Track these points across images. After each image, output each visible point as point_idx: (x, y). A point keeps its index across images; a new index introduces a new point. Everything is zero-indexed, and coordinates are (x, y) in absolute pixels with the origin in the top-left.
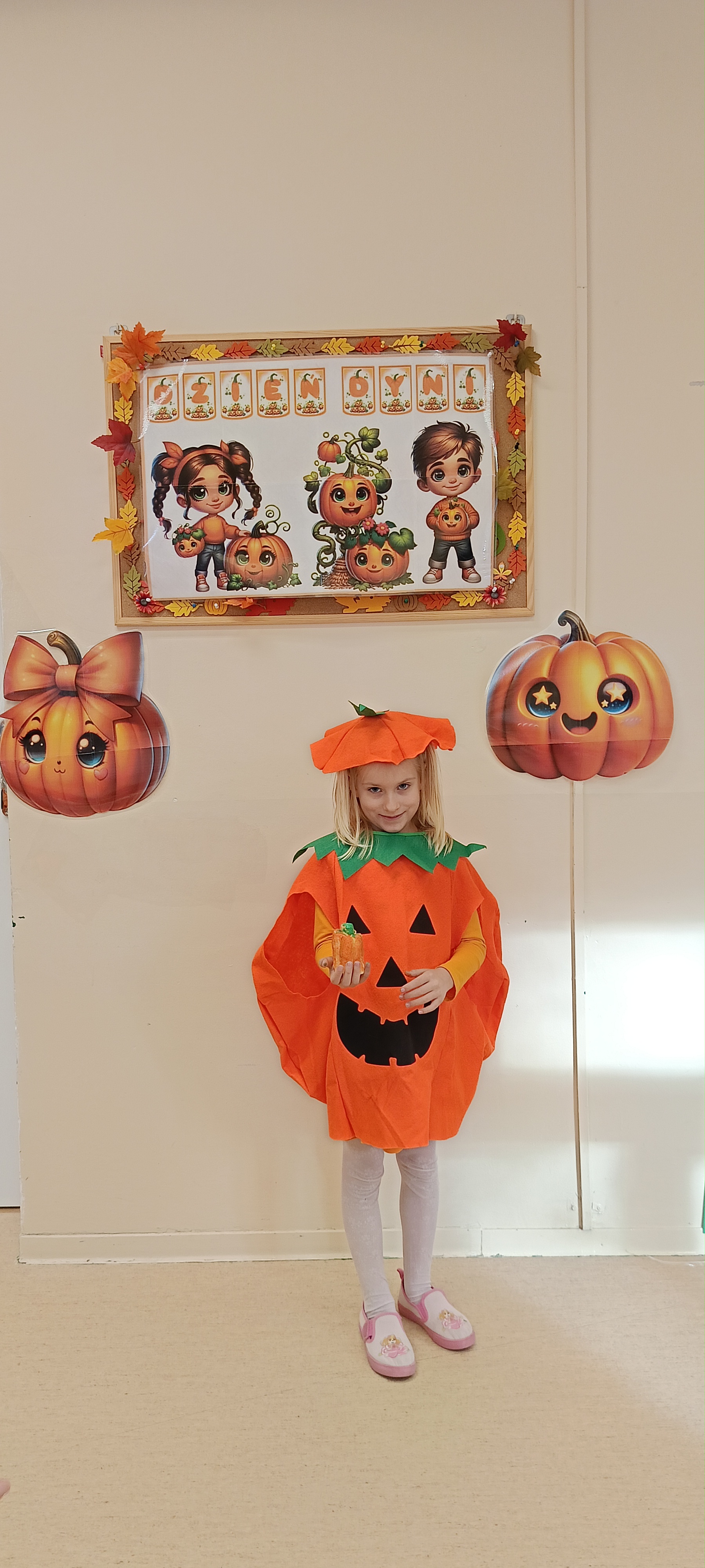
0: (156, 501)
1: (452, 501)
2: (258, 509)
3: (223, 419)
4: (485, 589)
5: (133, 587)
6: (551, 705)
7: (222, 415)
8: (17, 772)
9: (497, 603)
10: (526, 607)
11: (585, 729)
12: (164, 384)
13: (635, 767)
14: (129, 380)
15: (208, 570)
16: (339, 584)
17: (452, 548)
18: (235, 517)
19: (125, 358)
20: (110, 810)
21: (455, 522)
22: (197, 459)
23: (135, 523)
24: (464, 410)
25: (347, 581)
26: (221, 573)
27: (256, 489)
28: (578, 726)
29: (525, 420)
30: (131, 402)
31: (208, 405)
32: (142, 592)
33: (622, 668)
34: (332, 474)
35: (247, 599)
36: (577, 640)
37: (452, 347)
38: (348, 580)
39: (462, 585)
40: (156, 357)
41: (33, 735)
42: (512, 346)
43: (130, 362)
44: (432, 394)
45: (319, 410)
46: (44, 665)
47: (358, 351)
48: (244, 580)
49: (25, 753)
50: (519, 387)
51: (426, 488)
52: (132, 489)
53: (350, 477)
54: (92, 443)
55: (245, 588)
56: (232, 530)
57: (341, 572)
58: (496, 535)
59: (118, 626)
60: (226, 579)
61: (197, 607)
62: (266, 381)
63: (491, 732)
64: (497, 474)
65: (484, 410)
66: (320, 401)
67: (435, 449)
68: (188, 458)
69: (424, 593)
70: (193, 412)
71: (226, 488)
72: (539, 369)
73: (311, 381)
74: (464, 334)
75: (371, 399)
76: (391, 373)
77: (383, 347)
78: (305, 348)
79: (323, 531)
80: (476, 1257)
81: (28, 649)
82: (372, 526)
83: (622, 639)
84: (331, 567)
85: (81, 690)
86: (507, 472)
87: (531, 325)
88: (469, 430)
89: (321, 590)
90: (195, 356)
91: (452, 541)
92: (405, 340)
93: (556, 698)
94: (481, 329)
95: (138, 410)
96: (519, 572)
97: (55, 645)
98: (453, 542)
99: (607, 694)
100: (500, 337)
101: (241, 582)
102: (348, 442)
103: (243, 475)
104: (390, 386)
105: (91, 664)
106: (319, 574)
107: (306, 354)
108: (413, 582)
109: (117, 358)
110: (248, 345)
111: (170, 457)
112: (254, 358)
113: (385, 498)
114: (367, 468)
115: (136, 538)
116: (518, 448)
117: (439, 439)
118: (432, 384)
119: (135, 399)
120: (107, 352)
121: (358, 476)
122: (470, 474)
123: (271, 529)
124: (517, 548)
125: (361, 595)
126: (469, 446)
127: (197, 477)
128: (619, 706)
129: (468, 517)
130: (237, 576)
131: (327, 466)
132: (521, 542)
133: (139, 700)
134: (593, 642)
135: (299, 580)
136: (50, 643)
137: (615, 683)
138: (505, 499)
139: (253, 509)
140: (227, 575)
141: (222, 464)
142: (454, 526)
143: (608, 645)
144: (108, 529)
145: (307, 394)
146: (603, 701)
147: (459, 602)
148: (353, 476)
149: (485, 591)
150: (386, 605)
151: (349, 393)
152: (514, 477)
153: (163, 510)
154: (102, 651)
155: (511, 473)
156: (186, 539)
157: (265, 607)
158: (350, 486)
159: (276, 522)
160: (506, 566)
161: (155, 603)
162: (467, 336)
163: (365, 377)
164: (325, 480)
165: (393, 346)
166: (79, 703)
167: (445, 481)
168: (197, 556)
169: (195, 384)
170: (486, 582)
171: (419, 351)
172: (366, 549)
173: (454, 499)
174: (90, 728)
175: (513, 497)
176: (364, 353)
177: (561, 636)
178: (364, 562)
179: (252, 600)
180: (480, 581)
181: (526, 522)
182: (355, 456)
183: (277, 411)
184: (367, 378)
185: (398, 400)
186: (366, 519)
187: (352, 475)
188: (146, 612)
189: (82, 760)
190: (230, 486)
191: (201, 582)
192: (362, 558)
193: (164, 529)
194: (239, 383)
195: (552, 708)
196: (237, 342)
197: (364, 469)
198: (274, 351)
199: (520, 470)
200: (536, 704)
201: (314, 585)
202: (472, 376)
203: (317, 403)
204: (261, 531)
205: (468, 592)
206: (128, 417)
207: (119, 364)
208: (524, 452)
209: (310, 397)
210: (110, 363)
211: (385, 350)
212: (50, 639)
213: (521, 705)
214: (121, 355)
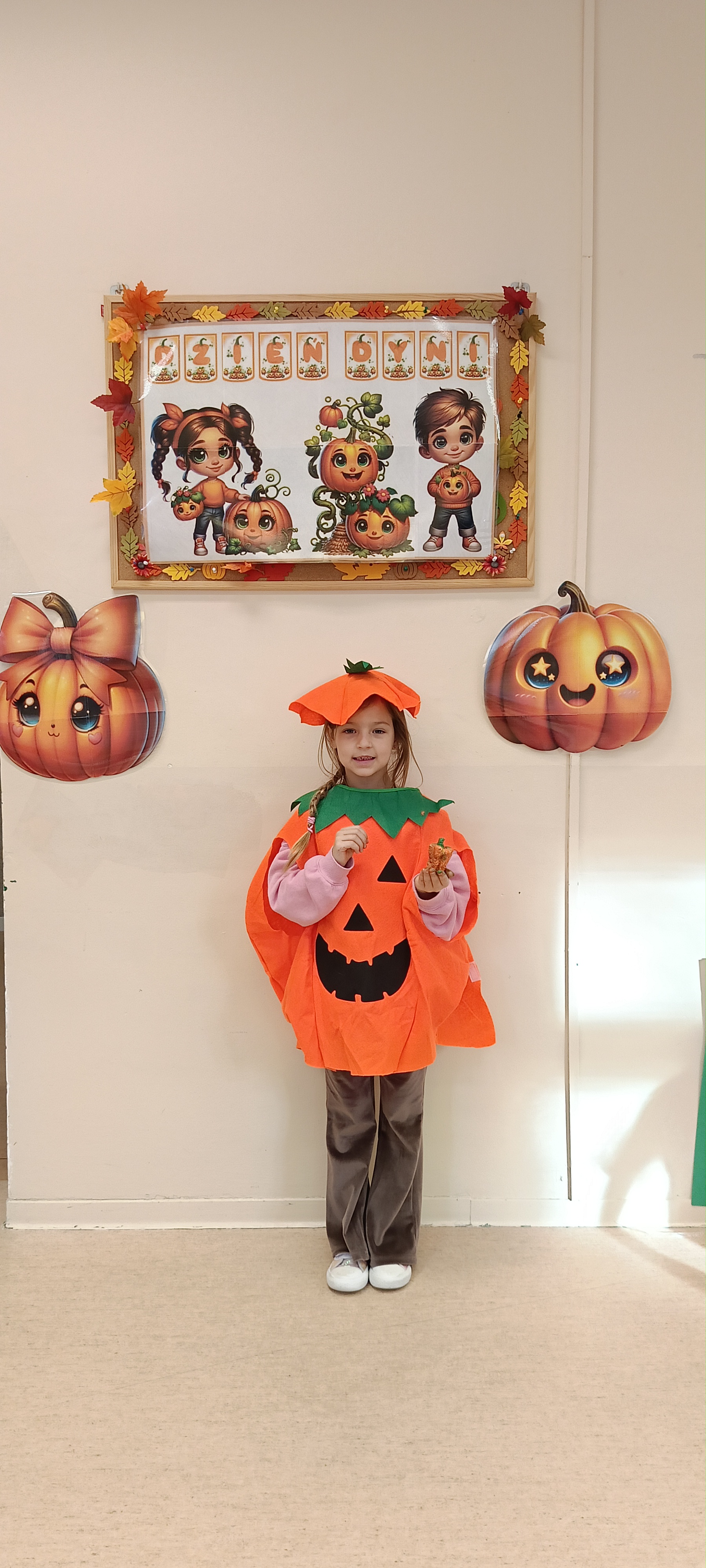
0: (155, 463)
1: (454, 469)
2: (259, 473)
3: (224, 381)
4: (486, 558)
5: (130, 550)
6: (549, 676)
7: (223, 378)
8: (11, 735)
9: (497, 572)
10: (526, 577)
11: (584, 701)
12: (165, 344)
13: (632, 739)
14: (130, 339)
15: (207, 534)
16: (339, 549)
17: (453, 517)
18: (235, 481)
19: (126, 318)
20: (104, 775)
21: (456, 490)
22: (197, 421)
23: (134, 485)
24: (467, 377)
25: (346, 547)
26: (220, 537)
27: (256, 453)
28: (576, 698)
29: (528, 389)
30: (131, 362)
31: (209, 367)
32: (139, 555)
33: (620, 640)
34: (333, 439)
35: (246, 563)
36: (577, 611)
37: (456, 314)
38: (348, 547)
39: (463, 553)
40: (158, 317)
41: (27, 697)
42: (517, 314)
43: (131, 322)
44: (436, 360)
45: (321, 374)
46: (39, 628)
47: (361, 316)
48: (243, 544)
49: (19, 716)
50: (523, 356)
51: (428, 455)
52: (131, 451)
53: (352, 442)
54: (91, 402)
55: (243, 553)
56: (232, 494)
57: (341, 538)
58: (497, 504)
59: (114, 590)
60: (225, 543)
61: (195, 571)
62: (268, 343)
63: (489, 702)
64: (499, 442)
65: (485, 378)
66: (322, 365)
67: (438, 416)
68: (189, 420)
69: (423, 561)
70: (194, 374)
71: (226, 451)
72: (544, 338)
73: (314, 345)
74: (468, 301)
75: (374, 365)
76: (394, 338)
77: (387, 312)
78: (308, 311)
79: (323, 497)
80: (465, 1226)
81: (23, 610)
82: (373, 492)
83: (623, 611)
84: (331, 533)
85: (76, 653)
86: (509, 441)
87: (536, 293)
88: (472, 397)
89: (321, 556)
90: (197, 317)
92: (409, 306)
93: (554, 669)
94: (483, 296)
95: (139, 371)
96: (519, 541)
97: (50, 608)
98: (454, 510)
99: (605, 667)
100: (505, 304)
101: (240, 547)
102: (350, 407)
103: (244, 438)
104: (394, 352)
105: (88, 626)
106: (319, 540)
107: (309, 317)
108: (414, 550)
109: (117, 317)
110: (250, 307)
111: (170, 418)
112: (258, 320)
113: (386, 464)
114: (369, 434)
115: (134, 501)
116: (520, 417)
117: (443, 406)
118: (435, 350)
119: (135, 360)
120: (108, 312)
121: (359, 442)
122: (472, 442)
123: (271, 493)
124: (518, 518)
125: (360, 561)
126: (472, 413)
127: (198, 440)
128: (617, 679)
129: (469, 485)
130: (236, 540)
131: (328, 430)
132: (522, 511)
133: (135, 665)
134: (593, 613)
135: (299, 546)
136: (45, 605)
137: (614, 655)
138: (507, 468)
139: (253, 473)
140: (225, 539)
141: (223, 426)
142: (456, 493)
143: (605, 616)
144: (107, 490)
145: (310, 358)
146: (601, 673)
147: (459, 571)
148: (355, 441)
149: (485, 560)
150: (385, 573)
151: (352, 358)
152: (516, 446)
153: (162, 472)
154: (97, 615)
155: (513, 442)
156: (185, 502)
157: (263, 572)
158: (351, 451)
159: (277, 486)
160: (507, 536)
161: (153, 566)
162: (472, 303)
163: (368, 342)
164: (327, 445)
165: (396, 312)
166: (74, 666)
167: (447, 448)
168: (195, 519)
169: (197, 345)
170: (486, 552)
171: (423, 317)
172: (366, 515)
173: (456, 466)
174: (84, 692)
175: (515, 465)
176: (368, 318)
177: (560, 607)
178: (364, 528)
179: (250, 565)
180: (481, 550)
181: (527, 492)
182: (357, 421)
183: (278, 374)
184: (370, 343)
185: (401, 365)
186: (367, 485)
187: (353, 441)
188: (143, 575)
189: (77, 724)
190: (230, 449)
191: (199, 546)
192: (362, 525)
193: (163, 492)
194: (241, 345)
195: (550, 679)
196: (240, 304)
197: (366, 434)
198: (277, 314)
199: (523, 439)
200: (535, 674)
201: (313, 551)
202: (476, 343)
203: (319, 366)
204: (261, 495)
205: (468, 561)
206: (128, 377)
207: (120, 324)
208: (526, 421)
209: (313, 361)
210: (110, 322)
211: (389, 315)
212: (46, 601)
213: (519, 676)
214: (122, 314)
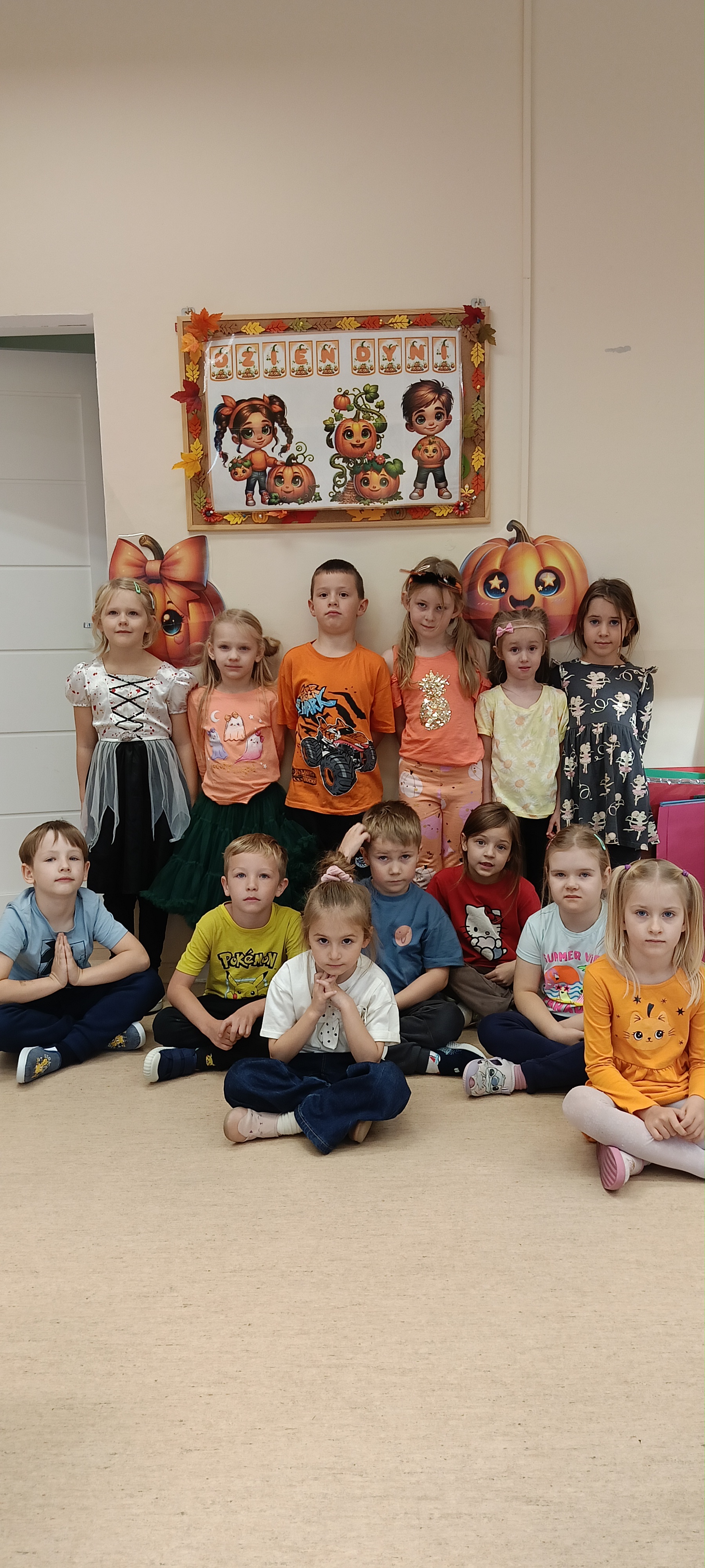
0: (217, 439)
1: (431, 439)
2: (291, 445)
3: (265, 378)
5: (200, 503)
6: (502, 590)
9: (463, 513)
10: (485, 517)
12: (222, 352)
14: (197, 349)
15: (255, 490)
16: (349, 500)
17: (431, 474)
18: (274, 451)
19: (193, 333)
21: (433, 454)
22: (246, 408)
23: (202, 455)
24: (439, 371)
25: (354, 498)
26: (264, 492)
27: (289, 430)
29: (485, 378)
30: (198, 365)
31: (254, 368)
32: (207, 506)
33: (552, 561)
34: (343, 419)
35: (283, 511)
36: (521, 542)
37: (431, 324)
38: (356, 498)
40: (216, 331)
42: (475, 324)
43: (197, 336)
44: (417, 359)
45: (334, 371)
46: (137, 560)
47: (363, 327)
48: (281, 497)
50: (480, 354)
51: (412, 429)
52: (200, 430)
53: (357, 421)
54: (171, 397)
55: (281, 504)
56: (272, 461)
57: (350, 492)
58: (463, 463)
59: (190, 532)
60: (268, 496)
61: (247, 517)
62: (296, 349)
64: (463, 418)
65: (455, 371)
66: (335, 365)
67: (419, 401)
68: (240, 407)
70: (243, 373)
71: (267, 429)
72: (496, 341)
73: (329, 350)
74: (441, 313)
75: (372, 363)
76: (387, 344)
77: (381, 324)
78: (324, 325)
79: (337, 461)
81: (126, 548)
82: (373, 457)
83: (553, 540)
84: (343, 488)
85: (164, 579)
86: (471, 418)
87: (490, 306)
88: (443, 386)
89: (336, 505)
90: (244, 331)
91: (430, 468)
92: (398, 319)
93: (505, 584)
94: (450, 310)
95: (203, 372)
96: (479, 490)
97: (146, 546)
98: (432, 469)
99: (542, 581)
100: (466, 317)
102: (356, 395)
103: (280, 420)
104: (386, 354)
105: (170, 560)
106: (335, 493)
107: (325, 330)
109: (187, 333)
110: (283, 323)
111: (227, 406)
112: (288, 332)
113: (382, 436)
114: (370, 415)
115: (202, 466)
116: (480, 399)
117: (422, 393)
118: (416, 352)
119: (201, 363)
120: (180, 328)
121: (362, 421)
122: (443, 419)
123: (300, 459)
124: (478, 474)
125: (364, 508)
126: (443, 398)
127: (247, 422)
128: (551, 591)
129: (442, 450)
130: (275, 494)
131: (340, 413)
132: (481, 469)
133: (205, 585)
134: (533, 543)
135: (320, 497)
136: (141, 544)
137: (548, 573)
138: (469, 437)
139: (287, 445)
140: (268, 494)
141: (264, 411)
142: (432, 457)
143: (543, 545)
144: (183, 461)
145: (326, 360)
146: (539, 587)
147: (436, 513)
148: (359, 420)
150: (383, 515)
151: (357, 358)
152: (476, 421)
153: (222, 445)
154: (179, 550)
155: (474, 418)
156: (239, 468)
157: (295, 517)
158: (357, 428)
159: (304, 454)
160: (470, 487)
161: (217, 515)
162: (443, 316)
163: (368, 347)
164: (339, 423)
165: (388, 323)
166: (163, 588)
167: (426, 424)
168: (246, 480)
169: (244, 352)
170: (455, 499)
171: (407, 326)
172: (368, 474)
173: (432, 437)
174: (171, 607)
175: (475, 435)
176: (368, 328)
177: (509, 538)
178: (367, 484)
179: (286, 512)
180: (451, 498)
181: (484, 454)
182: (360, 406)
183: (304, 372)
185: (392, 364)
186: (369, 452)
188: (210, 521)
189: (166, 629)
190: (270, 428)
191: (249, 499)
193: (223, 461)
194: (276, 351)
195: (503, 592)
196: (275, 320)
197: (367, 415)
198: (302, 327)
199: (481, 415)
200: (492, 588)
201: (331, 501)
202: (446, 346)
203: (333, 366)
204: (293, 461)
206: (196, 376)
207: (189, 338)
208: (483, 402)
209: (328, 362)
210: (182, 337)
211: (383, 326)
212: (141, 541)
213: (480, 590)
214: (190, 330)
